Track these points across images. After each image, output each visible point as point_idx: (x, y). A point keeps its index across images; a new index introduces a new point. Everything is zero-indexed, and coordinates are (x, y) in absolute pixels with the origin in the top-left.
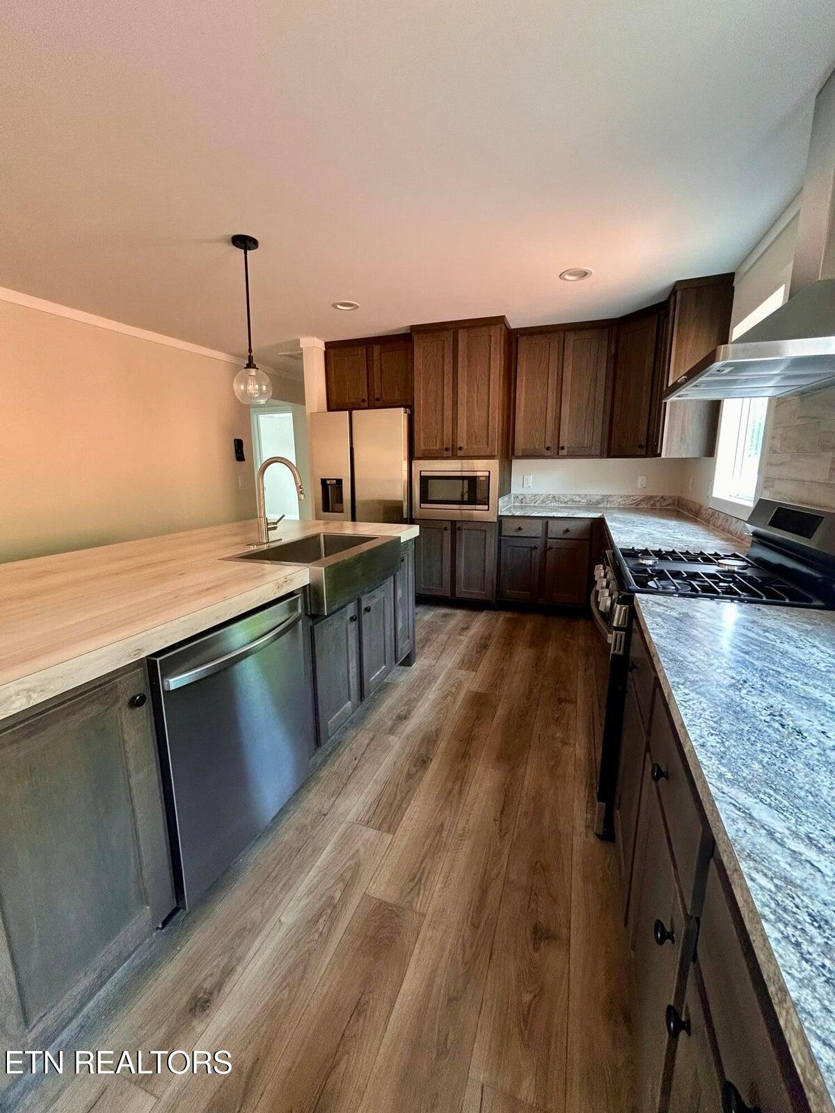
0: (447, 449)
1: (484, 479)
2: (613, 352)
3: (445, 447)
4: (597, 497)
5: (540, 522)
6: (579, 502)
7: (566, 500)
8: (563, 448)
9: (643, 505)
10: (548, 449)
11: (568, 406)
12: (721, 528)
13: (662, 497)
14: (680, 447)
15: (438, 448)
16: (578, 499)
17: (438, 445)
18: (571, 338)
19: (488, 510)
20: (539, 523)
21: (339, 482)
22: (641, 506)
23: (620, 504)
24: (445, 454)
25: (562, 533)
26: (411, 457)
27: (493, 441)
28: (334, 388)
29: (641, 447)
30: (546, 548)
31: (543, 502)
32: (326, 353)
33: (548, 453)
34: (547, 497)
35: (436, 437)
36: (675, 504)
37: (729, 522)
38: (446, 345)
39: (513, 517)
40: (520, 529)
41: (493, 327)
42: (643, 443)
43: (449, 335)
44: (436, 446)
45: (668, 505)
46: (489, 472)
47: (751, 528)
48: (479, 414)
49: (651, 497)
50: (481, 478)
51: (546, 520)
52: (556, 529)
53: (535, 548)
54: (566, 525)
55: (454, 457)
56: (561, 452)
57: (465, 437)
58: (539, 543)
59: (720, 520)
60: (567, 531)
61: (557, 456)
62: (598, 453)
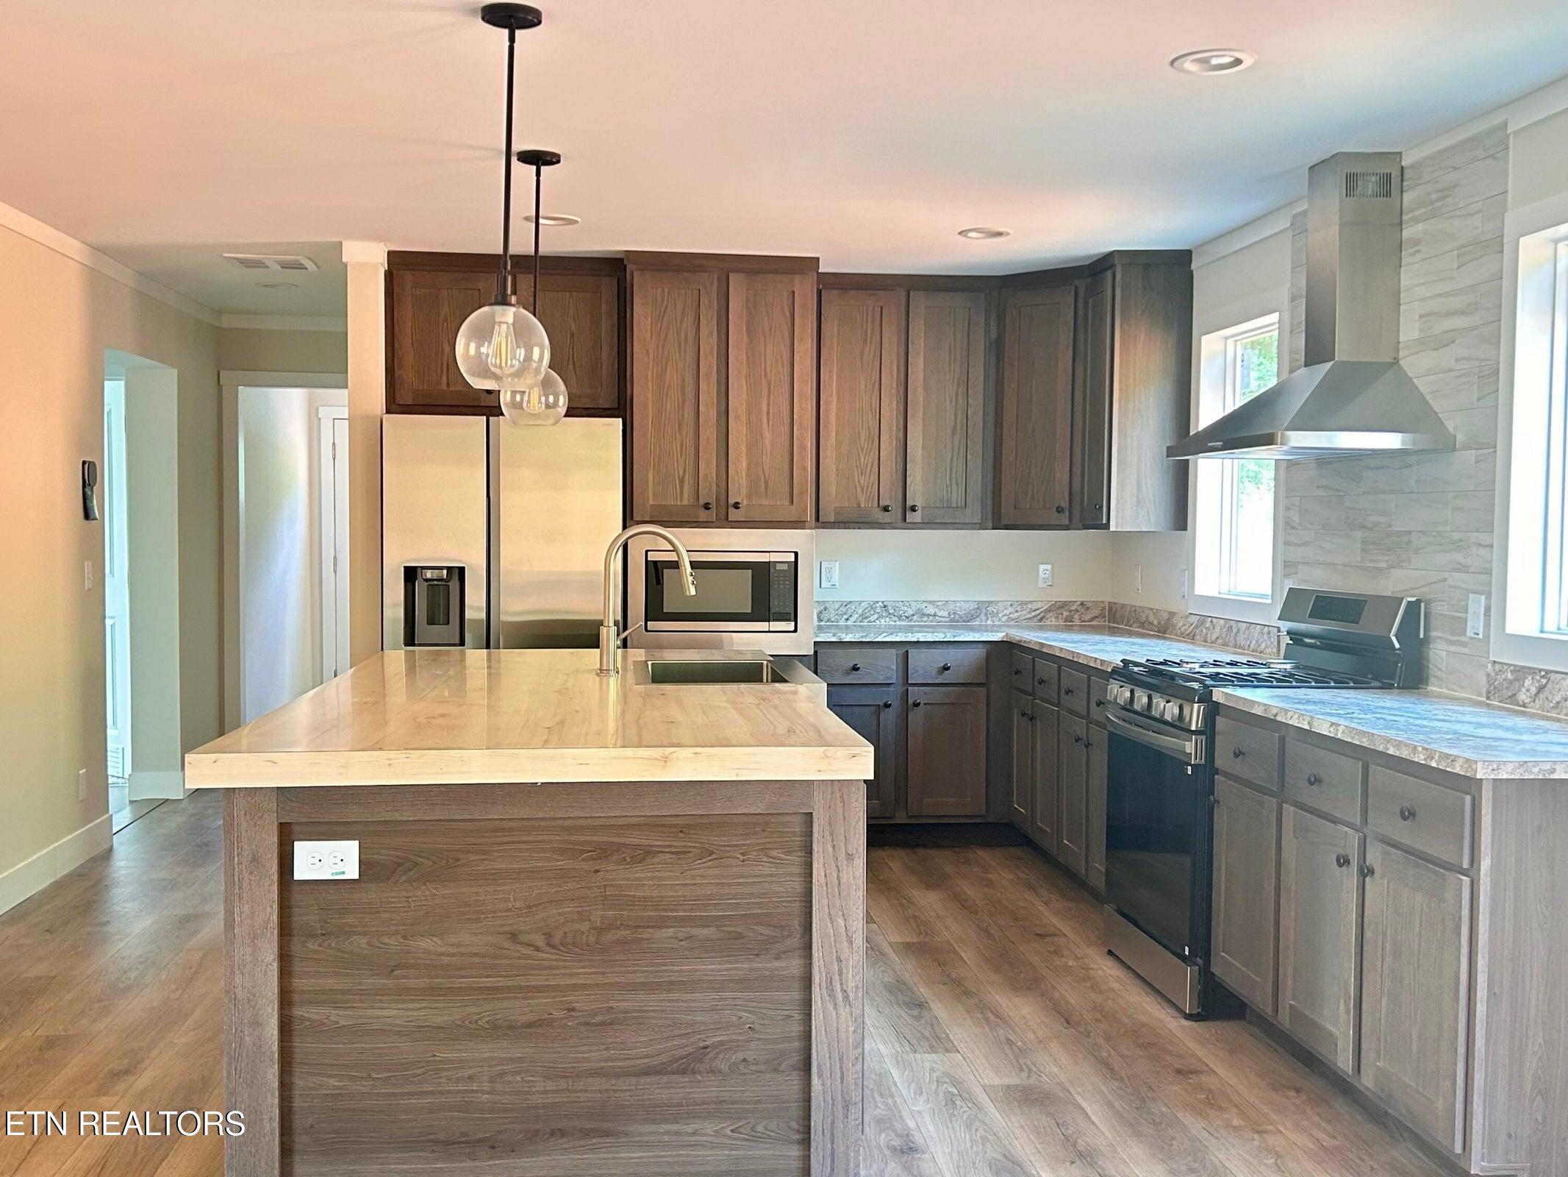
0: (707, 507)
1: (785, 567)
2: (994, 335)
3: (702, 502)
4: (966, 606)
5: (893, 652)
6: (935, 615)
7: (910, 612)
8: (913, 509)
9: (1051, 621)
10: (886, 509)
11: (920, 428)
12: (1220, 641)
13: (1082, 604)
14: (1137, 515)
15: (685, 502)
16: (931, 610)
17: (686, 496)
18: (920, 304)
19: (795, 631)
20: (891, 657)
21: (459, 573)
22: (1048, 623)
23: (1010, 619)
24: (703, 515)
25: (934, 672)
26: (628, 520)
27: (801, 493)
28: (408, 356)
29: (1060, 510)
30: (907, 706)
31: (864, 617)
32: (389, 276)
33: (885, 517)
34: (872, 606)
35: (682, 481)
36: (1104, 617)
37: (1235, 630)
38: (704, 300)
39: (841, 644)
40: (855, 668)
41: (797, 278)
42: (1065, 504)
43: (709, 284)
44: (681, 501)
45: (1092, 620)
46: (796, 554)
47: (1285, 626)
48: (772, 438)
49: (1064, 605)
50: (779, 567)
51: (904, 649)
52: (923, 665)
53: (887, 706)
54: (940, 657)
55: (724, 521)
56: (911, 517)
57: (744, 482)
58: (893, 696)
59: (1217, 630)
60: (946, 668)
61: (904, 523)
62: (977, 519)
